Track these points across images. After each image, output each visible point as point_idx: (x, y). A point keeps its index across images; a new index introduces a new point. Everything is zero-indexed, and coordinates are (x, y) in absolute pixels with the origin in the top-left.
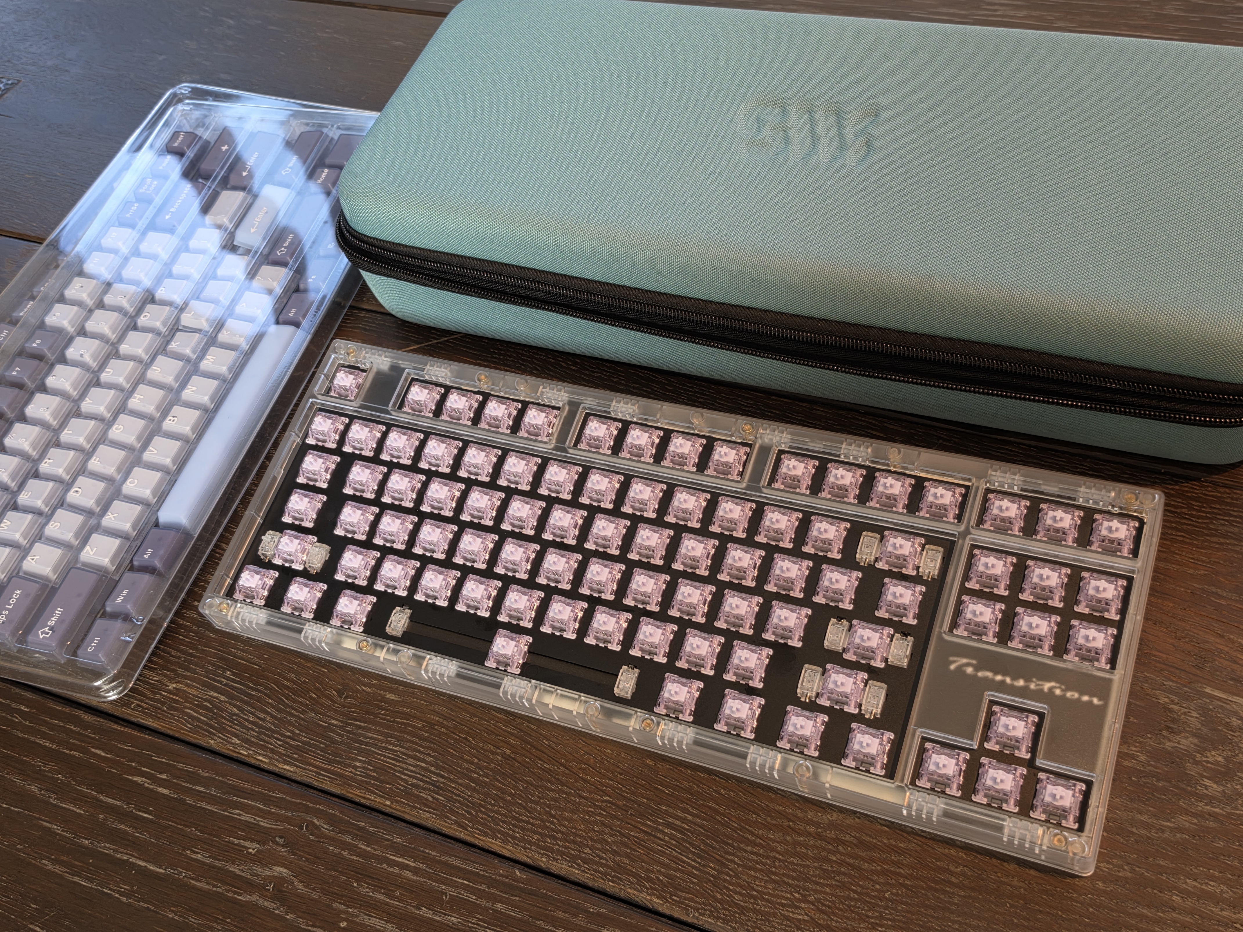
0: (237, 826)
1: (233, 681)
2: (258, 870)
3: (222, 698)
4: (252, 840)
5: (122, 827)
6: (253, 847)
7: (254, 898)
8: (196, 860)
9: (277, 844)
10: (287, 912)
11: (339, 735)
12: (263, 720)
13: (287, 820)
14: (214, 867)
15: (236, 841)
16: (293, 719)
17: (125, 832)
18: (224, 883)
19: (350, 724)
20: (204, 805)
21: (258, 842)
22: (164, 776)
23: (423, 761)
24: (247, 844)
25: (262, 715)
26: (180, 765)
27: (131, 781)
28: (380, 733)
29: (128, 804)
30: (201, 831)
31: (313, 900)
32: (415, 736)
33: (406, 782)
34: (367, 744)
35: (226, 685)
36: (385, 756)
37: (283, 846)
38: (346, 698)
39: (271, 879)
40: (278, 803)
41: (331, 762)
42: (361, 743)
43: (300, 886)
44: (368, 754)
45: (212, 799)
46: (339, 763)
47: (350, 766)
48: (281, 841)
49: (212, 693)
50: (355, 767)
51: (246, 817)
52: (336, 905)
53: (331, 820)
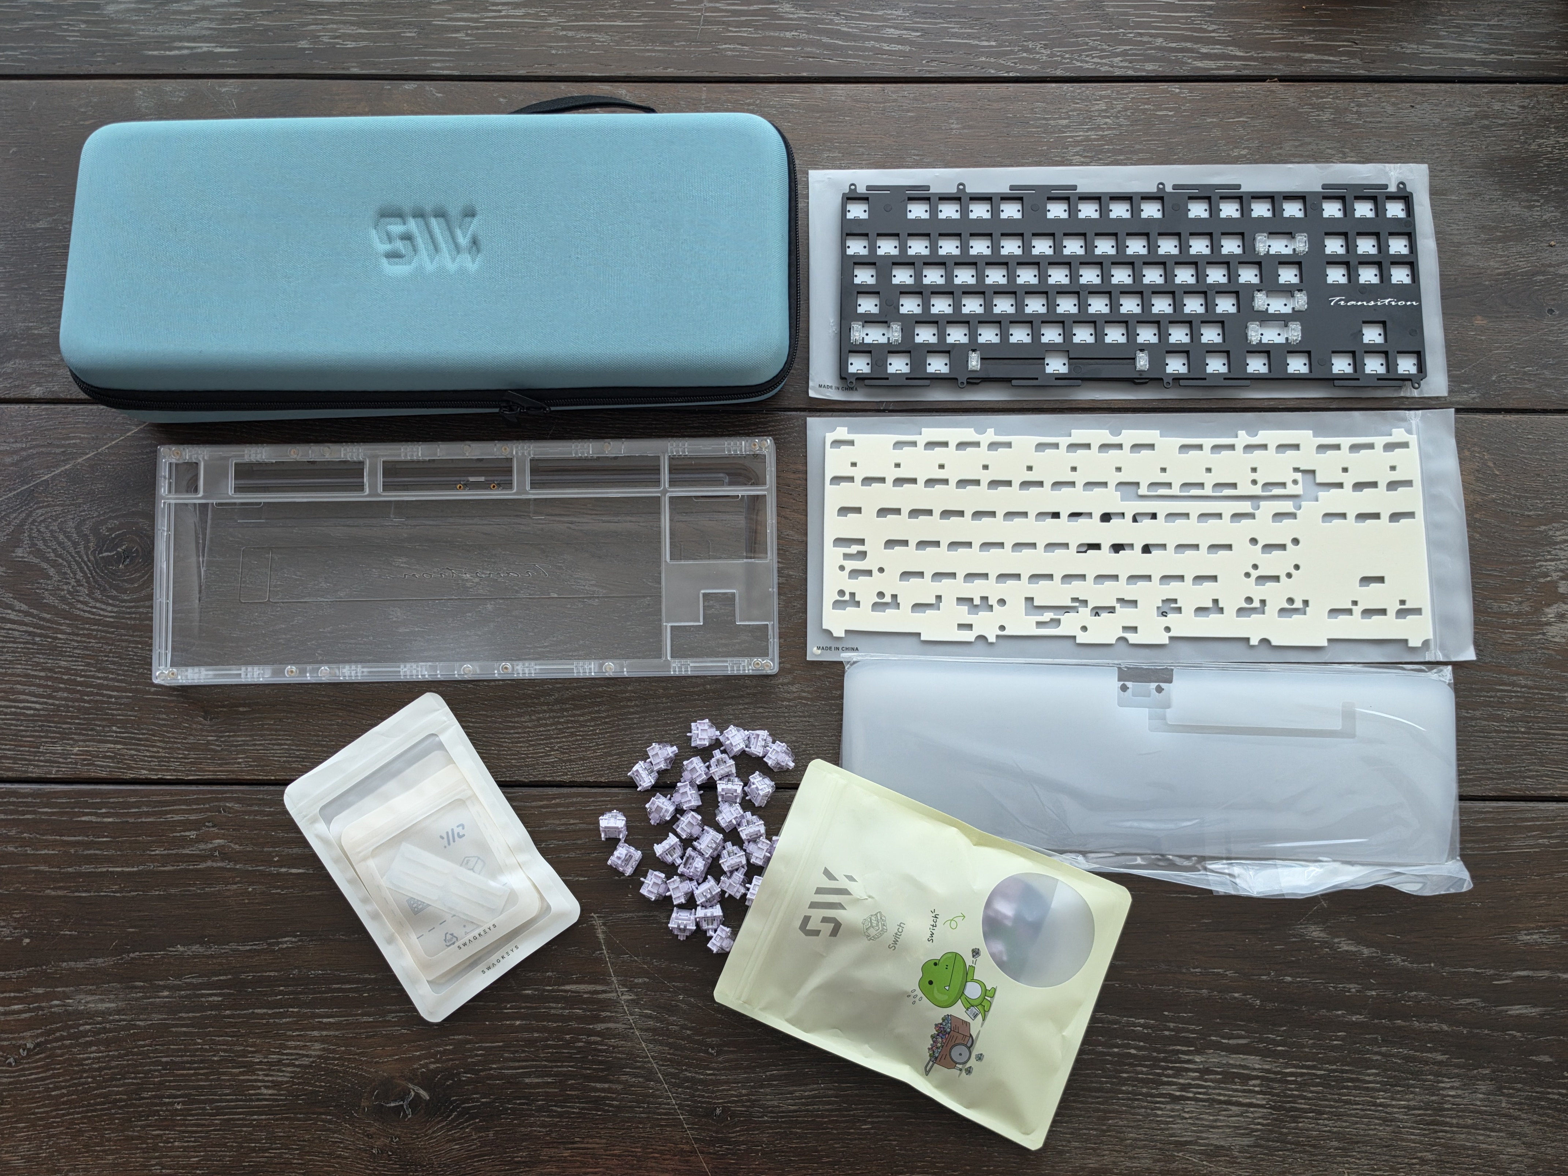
0: (173, 825)
1: (120, 733)
2: (202, 846)
3: (119, 747)
4: (190, 830)
5: (92, 852)
6: (192, 834)
7: (209, 863)
8: (156, 855)
9: (208, 827)
10: (235, 865)
11: (218, 746)
12: (158, 752)
13: (207, 810)
14: (172, 854)
15: (178, 834)
16: (179, 745)
17: (95, 855)
18: (183, 862)
19: (222, 737)
20: (143, 820)
21: (194, 830)
22: (104, 810)
23: (285, 744)
24: (187, 833)
25: (155, 749)
26: (112, 800)
27: (81, 821)
28: (246, 736)
29: (87, 836)
30: (150, 836)
31: (249, 851)
32: (271, 730)
33: (279, 761)
34: (240, 745)
35: (117, 737)
36: (258, 750)
37: (213, 827)
38: (211, 720)
39: (215, 849)
40: (197, 802)
41: (220, 765)
42: (236, 746)
43: (237, 847)
44: (244, 752)
45: (148, 814)
46: (226, 764)
47: (235, 763)
48: (210, 824)
49: (109, 745)
50: (239, 763)
51: (177, 818)
52: (265, 849)
53: (237, 800)
